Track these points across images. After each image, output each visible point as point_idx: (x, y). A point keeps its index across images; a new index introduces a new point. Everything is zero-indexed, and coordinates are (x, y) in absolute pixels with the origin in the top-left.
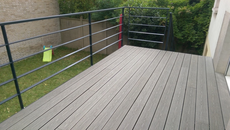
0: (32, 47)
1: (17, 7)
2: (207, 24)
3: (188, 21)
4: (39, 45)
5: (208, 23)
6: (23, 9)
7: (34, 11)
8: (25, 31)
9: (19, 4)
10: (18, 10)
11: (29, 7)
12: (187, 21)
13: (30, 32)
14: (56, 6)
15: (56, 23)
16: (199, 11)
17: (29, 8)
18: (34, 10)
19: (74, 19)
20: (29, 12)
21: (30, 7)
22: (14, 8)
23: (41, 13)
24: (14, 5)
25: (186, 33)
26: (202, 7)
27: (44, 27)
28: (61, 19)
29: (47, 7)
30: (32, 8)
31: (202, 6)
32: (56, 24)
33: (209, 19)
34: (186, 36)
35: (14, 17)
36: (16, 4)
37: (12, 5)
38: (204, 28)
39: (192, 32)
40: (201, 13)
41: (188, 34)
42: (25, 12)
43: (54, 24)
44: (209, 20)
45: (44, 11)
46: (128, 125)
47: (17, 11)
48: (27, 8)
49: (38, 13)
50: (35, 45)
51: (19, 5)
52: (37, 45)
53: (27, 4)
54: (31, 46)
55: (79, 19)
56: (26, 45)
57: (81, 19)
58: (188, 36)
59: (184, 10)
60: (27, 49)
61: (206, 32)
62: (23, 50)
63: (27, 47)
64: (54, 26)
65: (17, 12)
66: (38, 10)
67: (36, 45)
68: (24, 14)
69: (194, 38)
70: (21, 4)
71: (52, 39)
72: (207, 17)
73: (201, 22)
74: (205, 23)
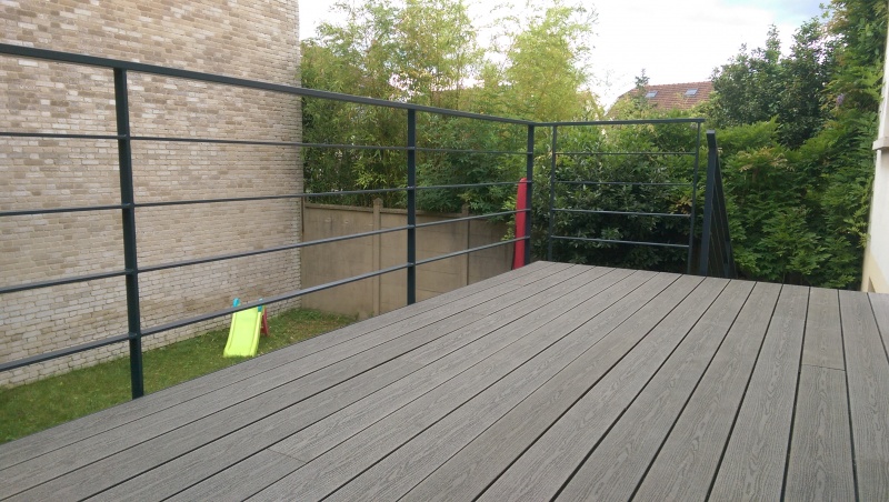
0: (193, 302)
1: (160, 162)
2: (859, 207)
3: (782, 200)
4: (217, 297)
5: (862, 202)
6: (179, 168)
7: (218, 178)
8: (175, 244)
9: (166, 152)
10: (161, 170)
11: (200, 162)
12: (779, 199)
13: (194, 247)
14: (292, 167)
15: (288, 223)
16: (819, 163)
17: (199, 167)
18: (215, 173)
19: (351, 208)
20: (200, 178)
21: (206, 163)
22: (151, 162)
23: (240, 186)
24: (150, 152)
25: (780, 243)
26: (833, 146)
27: (242, 234)
28: (306, 211)
29: (262, 169)
30: (210, 167)
31: (831, 144)
32: (286, 227)
33: (867, 186)
34: (780, 254)
35: (144, 193)
36: (158, 152)
37: (145, 152)
38: (851, 221)
39: (802, 240)
40: (831, 170)
41: (788, 244)
42: (184, 178)
43: (281, 228)
44: (866, 190)
45: (250, 181)
46: (557, 453)
47: (159, 173)
48: (191, 167)
49: (228, 187)
50: (203, 296)
51: (167, 155)
52: (212, 298)
53: (193, 153)
54: (189, 299)
55: (369, 209)
56: (174, 292)
57: (377, 208)
58: (789, 253)
59: (762, 160)
60: (174, 308)
61: (861, 234)
62: (160, 311)
63: (174, 303)
64: (278, 233)
65: (158, 179)
66: (228, 176)
67: (208, 295)
68: (181, 184)
69: (814, 259)
70: (173, 153)
71: (267, 277)
72: (858, 179)
73: (835, 202)
74: (853, 202)
